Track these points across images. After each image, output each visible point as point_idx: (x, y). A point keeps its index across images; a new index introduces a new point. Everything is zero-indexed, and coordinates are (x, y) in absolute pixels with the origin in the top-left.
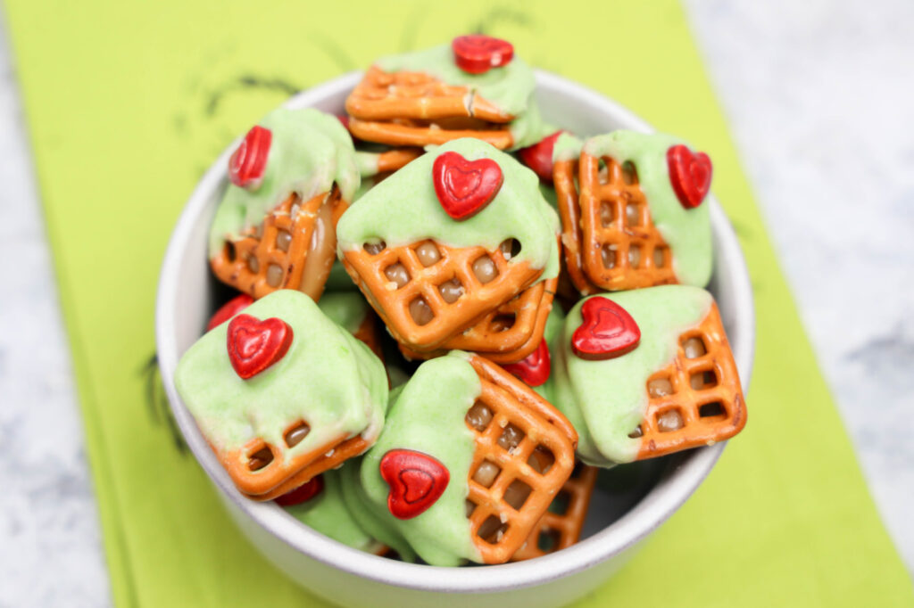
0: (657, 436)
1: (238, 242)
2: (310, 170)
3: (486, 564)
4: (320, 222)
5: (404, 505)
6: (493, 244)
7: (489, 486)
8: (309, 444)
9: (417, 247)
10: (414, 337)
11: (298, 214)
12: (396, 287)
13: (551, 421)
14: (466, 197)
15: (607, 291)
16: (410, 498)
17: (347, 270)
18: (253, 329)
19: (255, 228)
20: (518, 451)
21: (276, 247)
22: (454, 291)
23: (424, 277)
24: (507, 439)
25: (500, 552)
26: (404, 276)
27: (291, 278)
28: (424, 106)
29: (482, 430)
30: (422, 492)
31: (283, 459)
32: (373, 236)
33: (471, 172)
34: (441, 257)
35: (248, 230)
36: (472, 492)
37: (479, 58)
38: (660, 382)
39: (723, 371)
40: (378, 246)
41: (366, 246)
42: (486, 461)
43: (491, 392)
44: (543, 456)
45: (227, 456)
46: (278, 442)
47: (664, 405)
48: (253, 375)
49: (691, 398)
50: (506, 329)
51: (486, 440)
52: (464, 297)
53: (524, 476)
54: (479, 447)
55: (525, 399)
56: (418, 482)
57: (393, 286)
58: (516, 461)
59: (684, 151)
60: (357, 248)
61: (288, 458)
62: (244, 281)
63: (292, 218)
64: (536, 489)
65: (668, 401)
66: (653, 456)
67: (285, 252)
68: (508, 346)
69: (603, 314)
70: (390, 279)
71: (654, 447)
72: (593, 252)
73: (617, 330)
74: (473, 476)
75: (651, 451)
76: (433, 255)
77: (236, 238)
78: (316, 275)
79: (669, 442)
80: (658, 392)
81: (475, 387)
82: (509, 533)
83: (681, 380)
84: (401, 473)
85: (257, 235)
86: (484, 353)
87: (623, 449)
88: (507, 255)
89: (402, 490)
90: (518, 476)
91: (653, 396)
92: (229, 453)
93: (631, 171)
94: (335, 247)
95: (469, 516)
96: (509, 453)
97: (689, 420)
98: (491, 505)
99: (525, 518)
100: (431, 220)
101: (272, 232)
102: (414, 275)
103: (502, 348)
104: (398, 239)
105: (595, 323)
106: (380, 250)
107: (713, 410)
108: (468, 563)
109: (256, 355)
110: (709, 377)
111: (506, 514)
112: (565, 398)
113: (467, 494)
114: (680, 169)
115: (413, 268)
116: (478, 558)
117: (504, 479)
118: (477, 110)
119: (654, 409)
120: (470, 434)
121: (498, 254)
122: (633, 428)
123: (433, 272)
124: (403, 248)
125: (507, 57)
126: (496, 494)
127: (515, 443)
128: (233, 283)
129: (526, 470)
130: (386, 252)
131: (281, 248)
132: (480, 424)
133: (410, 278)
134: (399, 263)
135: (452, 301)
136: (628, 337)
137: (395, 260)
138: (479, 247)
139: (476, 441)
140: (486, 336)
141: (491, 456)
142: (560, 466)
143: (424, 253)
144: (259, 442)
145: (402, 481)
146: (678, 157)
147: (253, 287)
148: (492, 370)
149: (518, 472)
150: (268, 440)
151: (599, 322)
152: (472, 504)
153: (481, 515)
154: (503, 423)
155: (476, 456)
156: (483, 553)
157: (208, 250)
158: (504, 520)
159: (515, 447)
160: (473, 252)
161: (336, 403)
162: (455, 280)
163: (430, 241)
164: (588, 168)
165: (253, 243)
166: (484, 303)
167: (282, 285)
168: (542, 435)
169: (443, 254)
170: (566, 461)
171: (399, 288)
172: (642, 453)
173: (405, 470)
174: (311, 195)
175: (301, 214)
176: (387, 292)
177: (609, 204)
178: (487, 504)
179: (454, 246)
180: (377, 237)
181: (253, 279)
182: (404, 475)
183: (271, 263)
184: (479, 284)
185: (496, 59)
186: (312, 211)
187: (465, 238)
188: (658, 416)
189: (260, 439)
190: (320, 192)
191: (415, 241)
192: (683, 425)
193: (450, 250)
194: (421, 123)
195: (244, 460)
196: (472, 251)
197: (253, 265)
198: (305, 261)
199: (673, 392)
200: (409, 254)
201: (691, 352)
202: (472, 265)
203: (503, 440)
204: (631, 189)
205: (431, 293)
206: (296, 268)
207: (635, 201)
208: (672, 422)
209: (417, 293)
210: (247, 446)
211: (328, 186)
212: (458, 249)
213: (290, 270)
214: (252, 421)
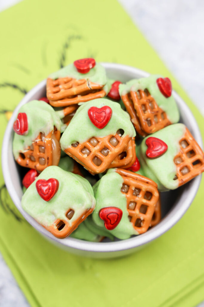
0: (183, 177)
1: (25, 153)
2: (45, 124)
3: (140, 234)
4: (53, 141)
5: (111, 226)
6: (114, 132)
7: (134, 210)
8: (75, 217)
9: (89, 141)
10: (98, 171)
11: (45, 140)
12: (87, 156)
13: (147, 183)
14: (103, 121)
15: (151, 134)
16: (112, 223)
17: (67, 154)
18: (45, 184)
19: (29, 147)
20: (140, 196)
21: (40, 152)
22: (106, 152)
23: (95, 150)
24: (135, 193)
25: (144, 229)
26: (88, 151)
27: (49, 162)
28: (74, 90)
29: (127, 192)
30: (115, 220)
31: (69, 224)
32: (74, 141)
33: (102, 112)
34: (98, 142)
35: (27, 148)
36: (130, 213)
37: (86, 68)
38: (178, 158)
39: (197, 150)
40: (76, 144)
41: (72, 145)
42: (131, 202)
43: (127, 180)
44: (148, 195)
45: (49, 228)
46: (65, 219)
47: (182, 166)
48: (50, 199)
49: (189, 161)
50: (124, 157)
51: (129, 195)
52: (110, 153)
53: (144, 203)
54: (128, 198)
55: (137, 178)
56: (113, 217)
57: (85, 156)
58: (141, 199)
59: (162, 80)
60: (70, 147)
61: (70, 223)
62: (31, 165)
63: (43, 141)
64: (149, 206)
65: (182, 165)
66: (183, 184)
67: (44, 153)
68: (127, 163)
69: (154, 143)
70: (84, 154)
71: (183, 181)
72: (144, 123)
73: (160, 147)
74: (128, 208)
75: (182, 183)
76: (95, 141)
77: (24, 152)
78: (57, 157)
79: (186, 178)
80: (178, 162)
81: (121, 180)
82: (145, 222)
83: (184, 157)
84: (107, 216)
85: (31, 149)
86: (119, 167)
87: (173, 185)
88: (120, 135)
89: (109, 221)
90: (142, 203)
91: (177, 164)
92: (50, 227)
93: (147, 92)
94: (60, 147)
95: (131, 221)
96: (137, 197)
97: (191, 169)
98: (137, 216)
99: (148, 216)
100: (92, 131)
101: (36, 148)
102: (92, 151)
103: (126, 164)
104: (83, 140)
105: (152, 147)
106: (77, 145)
107: (197, 162)
108: (133, 236)
109: (49, 193)
110: (192, 153)
111: (142, 217)
112: (148, 173)
113: (128, 214)
114: (162, 86)
115: (91, 148)
116: (137, 233)
117: (138, 206)
118: (92, 87)
119: (179, 169)
120: (124, 195)
121: (117, 135)
122: (174, 177)
123: (98, 148)
124: (85, 142)
125: (94, 65)
126: (137, 212)
127: (138, 193)
128: (28, 166)
129: (145, 201)
130: (80, 145)
131: (42, 152)
132: (126, 191)
133: (90, 152)
134: (85, 147)
135: (106, 155)
136: (164, 148)
137: (84, 147)
138: (110, 135)
139: (126, 197)
140: (119, 162)
141: (132, 200)
142: (155, 196)
143: (92, 142)
144: (58, 220)
145: (108, 218)
146: (160, 82)
147: (35, 167)
148: (124, 172)
149: (142, 202)
150: (61, 219)
151: (153, 146)
152: (130, 217)
153: (134, 220)
154: (133, 189)
155: (127, 202)
156: (138, 231)
157: (14, 158)
158: (142, 218)
159: (139, 194)
160: (109, 137)
161: (80, 200)
162: (105, 148)
163: (93, 138)
164: (134, 96)
165: (32, 152)
166: (117, 153)
167: (46, 165)
168: (147, 189)
169: (99, 141)
170: (156, 194)
171: (88, 156)
172: (180, 184)
173: (108, 215)
174: (48, 133)
175: (46, 140)
176: (84, 158)
177: (144, 105)
178: (135, 216)
179: (102, 137)
180: (76, 141)
181: (34, 164)
182: (108, 216)
183: (40, 158)
184: (114, 147)
185: (91, 66)
186: (50, 138)
187: (104, 134)
188: (181, 170)
189: (59, 219)
190: (51, 131)
191: (88, 139)
192: (189, 171)
193: (101, 139)
194: (75, 96)
195: (56, 228)
196: (108, 137)
197: (32, 159)
198: (52, 155)
199: (183, 161)
200: (88, 144)
201: (184, 146)
202: (109, 141)
203: (134, 193)
204: (149, 98)
205: (100, 155)
206: (50, 158)
207: (151, 101)
208: (185, 171)
209: (94, 156)
210: (55, 223)
211: (52, 128)
212: (103, 138)
213: (48, 159)
214: (53, 214)
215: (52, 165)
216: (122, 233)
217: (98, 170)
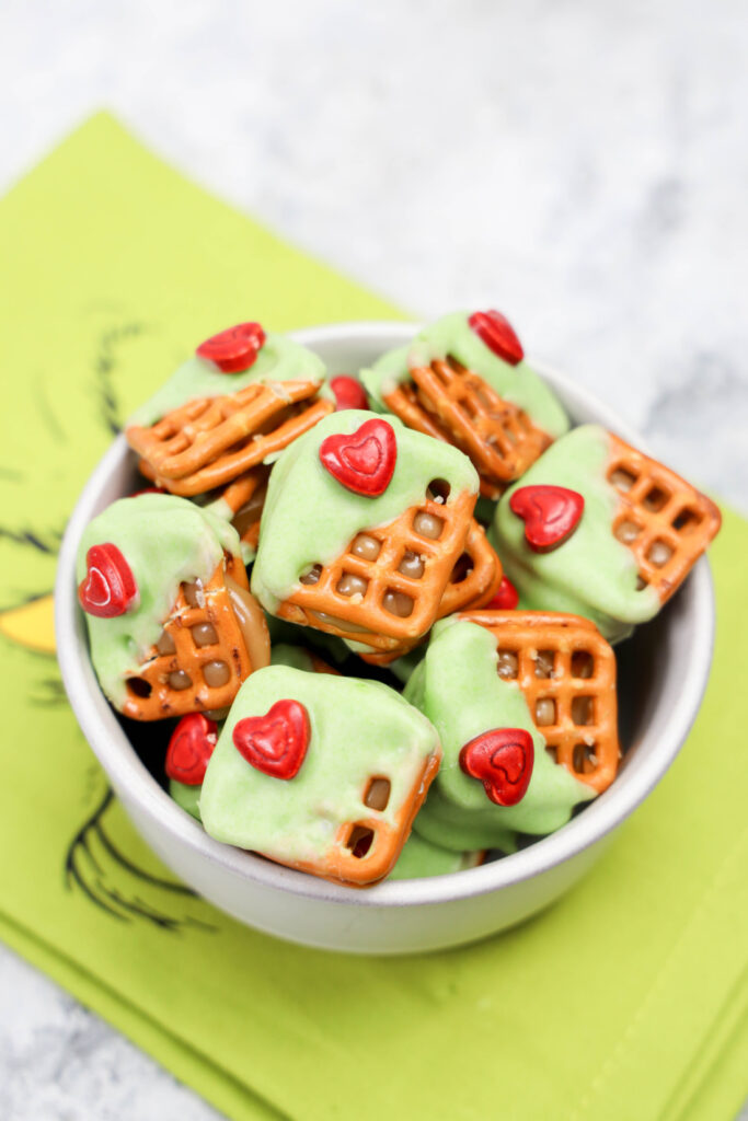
0: (662, 574)
1: (145, 673)
2: (190, 548)
3: (601, 793)
4: (234, 595)
5: (511, 788)
6: (419, 496)
7: (555, 722)
8: (399, 795)
9: (351, 550)
10: (414, 630)
11: (207, 599)
12: (361, 598)
13: (565, 625)
14: (377, 468)
15: (513, 483)
16: (513, 777)
17: (288, 619)
18: (267, 726)
19: (156, 647)
20: (561, 670)
21: (198, 647)
22: (414, 565)
23: (381, 569)
24: (541, 668)
25: (606, 773)
26: (357, 583)
27: (241, 664)
28: (241, 422)
29: (516, 675)
30: (520, 765)
31: (387, 824)
32: (303, 567)
33: (366, 442)
34: (381, 543)
35: (149, 653)
36: (547, 738)
37: (243, 351)
38: (624, 525)
39: (670, 482)
40: (313, 573)
41: (303, 580)
42: (539, 700)
43: (506, 636)
44: (582, 661)
45: (328, 862)
46: (367, 814)
47: (646, 542)
48: (298, 769)
49: (660, 522)
50: (469, 571)
51: (527, 681)
52: (429, 563)
53: (580, 690)
54: (527, 692)
55: (529, 622)
56: (511, 759)
57: (357, 598)
58: (565, 682)
59: (485, 317)
60: (298, 587)
61: (389, 820)
62: (179, 703)
63: (202, 606)
64: (598, 694)
65: (645, 538)
66: (672, 593)
67: (215, 641)
68: (486, 584)
69: (538, 500)
70: (349, 595)
71: (668, 583)
72: (488, 453)
73: (561, 506)
74: (538, 723)
75: (669, 591)
76: (370, 545)
77: (138, 671)
78: (261, 641)
79: (673, 574)
80: (629, 536)
81: (491, 640)
82: (602, 751)
83: (640, 513)
84: (492, 760)
85: (165, 648)
86: (463, 608)
87: (644, 606)
88: (439, 499)
89: (502, 775)
90: (575, 694)
91: (629, 543)
92: (328, 857)
93: (454, 362)
94: (261, 606)
95: (557, 761)
96: (552, 680)
97: (675, 544)
98: (571, 738)
99: (605, 726)
100: (351, 514)
101: (185, 635)
102: (370, 575)
103: (481, 589)
104: (331, 553)
105: (538, 512)
106: (319, 577)
107: (685, 518)
108: (580, 808)
109: (290, 748)
110: (656, 497)
111: (588, 736)
112: (550, 599)
113: (545, 743)
114: (491, 332)
115: (365, 571)
116: (590, 793)
117: (564, 705)
118: (292, 394)
119: (640, 552)
120: (513, 684)
121: (430, 505)
122: (634, 583)
123: (387, 558)
124: (342, 557)
125: (261, 337)
126: (567, 725)
127: (550, 668)
128: (169, 713)
129: (579, 684)
130: (327, 571)
131: (206, 644)
132: (511, 671)
133: (366, 580)
134: (346, 573)
135: (421, 572)
136: (572, 507)
137: (340, 573)
138: (409, 509)
139: (522, 689)
140: (458, 589)
141: (542, 693)
142: (603, 658)
143: (360, 550)
144: (347, 827)
145: (497, 767)
146: (483, 324)
147: (197, 700)
148: (484, 617)
149: (573, 690)
150: (355, 819)
151: (541, 509)
152: (553, 749)
153: (567, 754)
154: (534, 655)
155: (528, 702)
156: (593, 785)
157: (111, 705)
158: (590, 741)
159: (553, 670)
160: (408, 517)
161: (395, 737)
162: (411, 553)
163: (361, 534)
164: (428, 380)
165: (166, 661)
166: (452, 555)
167: (234, 678)
168: (573, 641)
169: (383, 538)
170: (605, 652)
171: (364, 595)
172: (663, 597)
173: (493, 756)
174: (210, 571)
175: (210, 598)
176: (354, 607)
177: (464, 403)
178: (567, 739)
179: (385, 524)
180: (309, 564)
181: (190, 696)
182: (495, 759)
183: (205, 664)
184: (435, 542)
185: (256, 344)
186: (220, 586)
187: (393, 510)
188: (648, 555)
189: (346, 823)
190: (217, 565)
191: (348, 543)
192: (672, 551)
193: (385, 530)
194: (240, 444)
195: (348, 853)
196: (405, 517)
197: (177, 681)
198: (244, 638)
199: (641, 528)
200: (352, 561)
201: (623, 486)
202: (414, 526)
203: (537, 672)
204: (467, 378)
205: (400, 581)
206: (239, 649)
207: (477, 386)
208: (660, 556)
209: (384, 589)
210: (338, 839)
211: (220, 555)
212: (393, 525)
213: (236, 655)
214: (323, 814)
215: (253, 670)
216: (546, 808)
217: (412, 627)
